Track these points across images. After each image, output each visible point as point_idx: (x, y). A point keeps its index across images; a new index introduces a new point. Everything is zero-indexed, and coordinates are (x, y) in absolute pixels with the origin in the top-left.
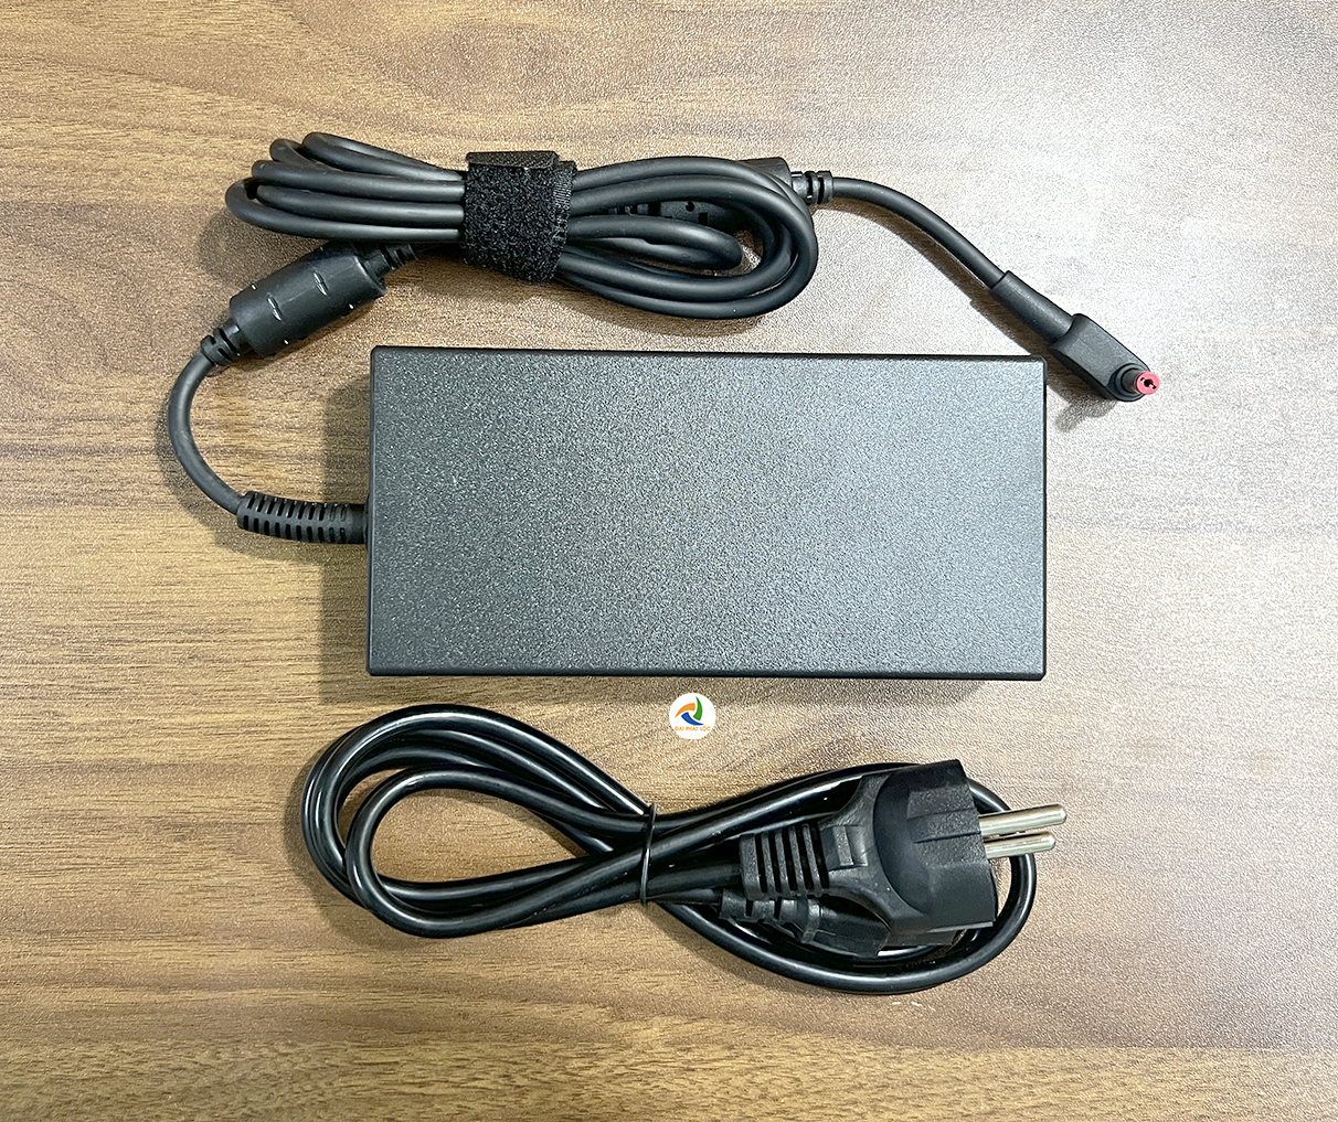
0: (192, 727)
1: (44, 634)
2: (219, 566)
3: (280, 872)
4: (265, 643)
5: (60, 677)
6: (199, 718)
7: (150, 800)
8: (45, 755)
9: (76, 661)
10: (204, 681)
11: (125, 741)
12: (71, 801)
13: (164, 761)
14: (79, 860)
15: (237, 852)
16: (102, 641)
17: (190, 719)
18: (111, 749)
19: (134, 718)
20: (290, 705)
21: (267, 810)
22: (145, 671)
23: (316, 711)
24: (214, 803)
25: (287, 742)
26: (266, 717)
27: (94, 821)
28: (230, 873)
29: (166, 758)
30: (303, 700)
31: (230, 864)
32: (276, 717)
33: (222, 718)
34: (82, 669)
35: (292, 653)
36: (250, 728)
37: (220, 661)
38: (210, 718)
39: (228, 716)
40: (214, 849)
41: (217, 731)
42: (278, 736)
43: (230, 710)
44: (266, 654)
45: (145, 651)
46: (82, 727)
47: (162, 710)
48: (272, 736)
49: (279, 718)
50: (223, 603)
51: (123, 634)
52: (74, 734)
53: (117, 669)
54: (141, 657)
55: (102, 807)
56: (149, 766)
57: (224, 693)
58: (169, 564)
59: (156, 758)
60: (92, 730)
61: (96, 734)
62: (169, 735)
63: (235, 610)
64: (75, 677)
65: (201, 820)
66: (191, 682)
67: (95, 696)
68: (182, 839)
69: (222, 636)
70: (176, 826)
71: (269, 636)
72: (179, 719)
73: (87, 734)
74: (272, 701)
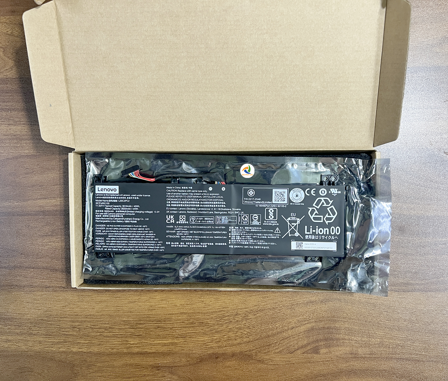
0: (159, 344)
1: (123, 322)
2: (163, 305)
3: (182, 377)
4: (175, 324)
5: (128, 333)
6: (160, 342)
7: (151, 361)
8: (125, 351)
9: (131, 329)
10: (161, 333)
11: (144, 347)
12: (132, 361)
13: (153, 352)
14: (135, 375)
15: (171, 373)
16: (137, 324)
17: (158, 342)
18: (140, 349)
19: (145, 342)
20: (182, 338)
21: (178, 363)
22: (147, 331)
23: (188, 340)
24: (165, 361)
25: (181, 347)
26: (176, 341)
27: (137, 366)
28: (170, 378)
29: (154, 351)
30: (185, 337)
31: (170, 376)
32: (178, 341)
33: (166, 342)
34: (132, 330)
35: (181, 326)
36: (172, 344)
37: (165, 328)
38: (163, 342)
39: (167, 341)
40: (166, 372)
41: (165, 345)
42: (179, 346)
43: (168, 339)
44: (175, 326)
45: (147, 326)
46: (133, 344)
47: (152, 340)
48: (178, 346)
49: (179, 341)
50: (164, 314)
51: (141, 322)
52: (131, 346)
53: (141, 330)
54: (146, 327)
55: (139, 363)
56: (150, 353)
57: (166, 336)
58: (151, 305)
59: (151, 351)
60: (136, 345)
61: (137, 346)
62: (154, 346)
63: (167, 316)
64: (131, 332)
65: (162, 366)
66: (158, 333)
67: (136, 337)
68: (158, 370)
69: (165, 322)
70: (157, 367)
71: (176, 322)
72: (156, 342)
73: (135, 346)
74: (177, 337)
